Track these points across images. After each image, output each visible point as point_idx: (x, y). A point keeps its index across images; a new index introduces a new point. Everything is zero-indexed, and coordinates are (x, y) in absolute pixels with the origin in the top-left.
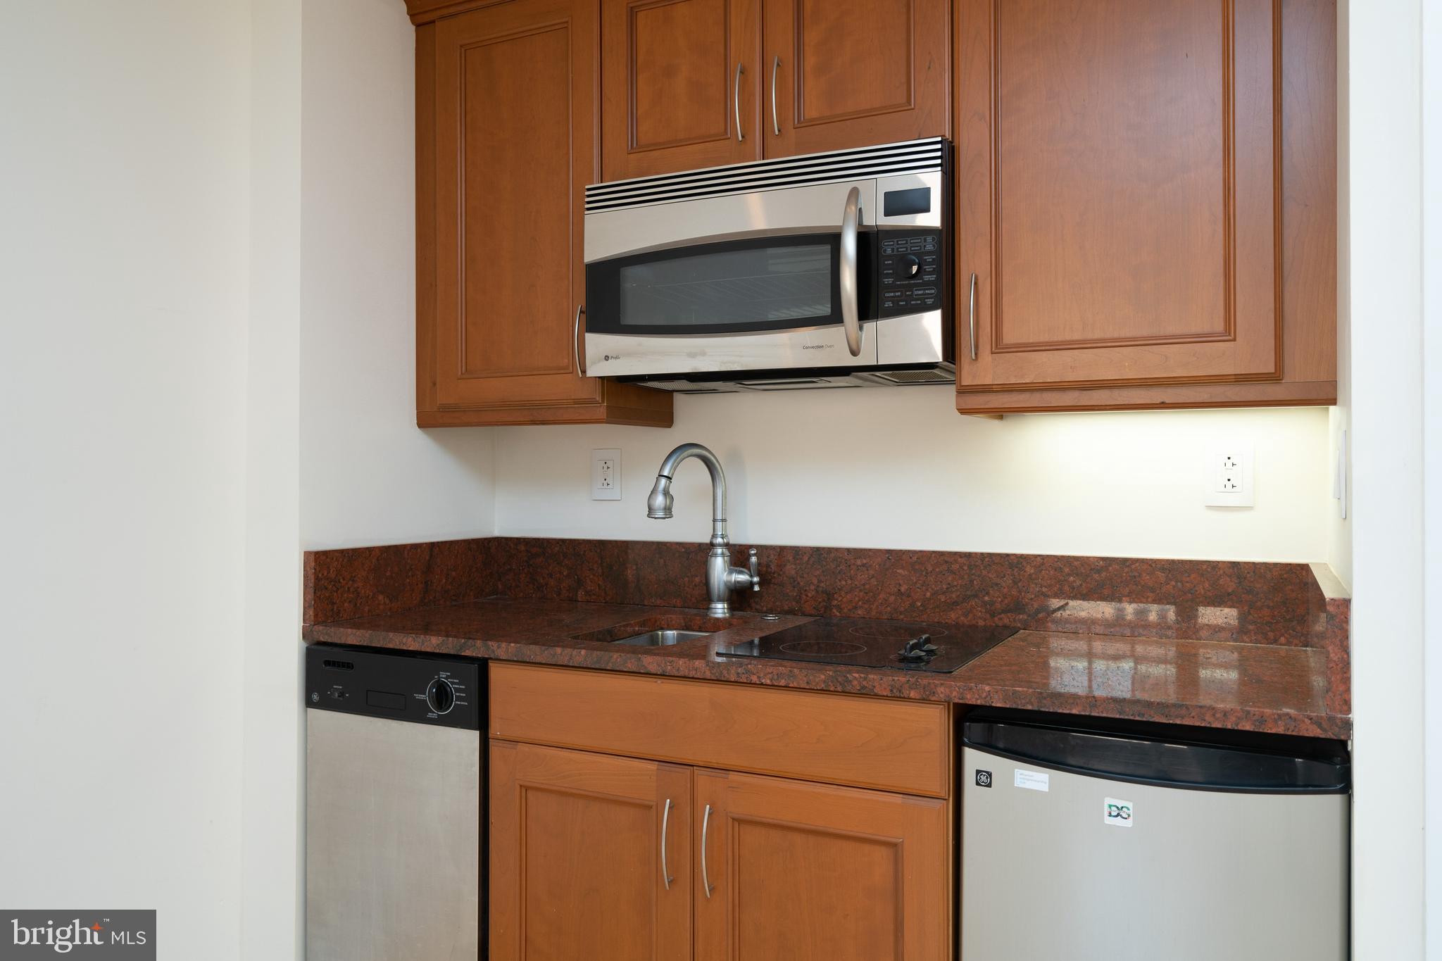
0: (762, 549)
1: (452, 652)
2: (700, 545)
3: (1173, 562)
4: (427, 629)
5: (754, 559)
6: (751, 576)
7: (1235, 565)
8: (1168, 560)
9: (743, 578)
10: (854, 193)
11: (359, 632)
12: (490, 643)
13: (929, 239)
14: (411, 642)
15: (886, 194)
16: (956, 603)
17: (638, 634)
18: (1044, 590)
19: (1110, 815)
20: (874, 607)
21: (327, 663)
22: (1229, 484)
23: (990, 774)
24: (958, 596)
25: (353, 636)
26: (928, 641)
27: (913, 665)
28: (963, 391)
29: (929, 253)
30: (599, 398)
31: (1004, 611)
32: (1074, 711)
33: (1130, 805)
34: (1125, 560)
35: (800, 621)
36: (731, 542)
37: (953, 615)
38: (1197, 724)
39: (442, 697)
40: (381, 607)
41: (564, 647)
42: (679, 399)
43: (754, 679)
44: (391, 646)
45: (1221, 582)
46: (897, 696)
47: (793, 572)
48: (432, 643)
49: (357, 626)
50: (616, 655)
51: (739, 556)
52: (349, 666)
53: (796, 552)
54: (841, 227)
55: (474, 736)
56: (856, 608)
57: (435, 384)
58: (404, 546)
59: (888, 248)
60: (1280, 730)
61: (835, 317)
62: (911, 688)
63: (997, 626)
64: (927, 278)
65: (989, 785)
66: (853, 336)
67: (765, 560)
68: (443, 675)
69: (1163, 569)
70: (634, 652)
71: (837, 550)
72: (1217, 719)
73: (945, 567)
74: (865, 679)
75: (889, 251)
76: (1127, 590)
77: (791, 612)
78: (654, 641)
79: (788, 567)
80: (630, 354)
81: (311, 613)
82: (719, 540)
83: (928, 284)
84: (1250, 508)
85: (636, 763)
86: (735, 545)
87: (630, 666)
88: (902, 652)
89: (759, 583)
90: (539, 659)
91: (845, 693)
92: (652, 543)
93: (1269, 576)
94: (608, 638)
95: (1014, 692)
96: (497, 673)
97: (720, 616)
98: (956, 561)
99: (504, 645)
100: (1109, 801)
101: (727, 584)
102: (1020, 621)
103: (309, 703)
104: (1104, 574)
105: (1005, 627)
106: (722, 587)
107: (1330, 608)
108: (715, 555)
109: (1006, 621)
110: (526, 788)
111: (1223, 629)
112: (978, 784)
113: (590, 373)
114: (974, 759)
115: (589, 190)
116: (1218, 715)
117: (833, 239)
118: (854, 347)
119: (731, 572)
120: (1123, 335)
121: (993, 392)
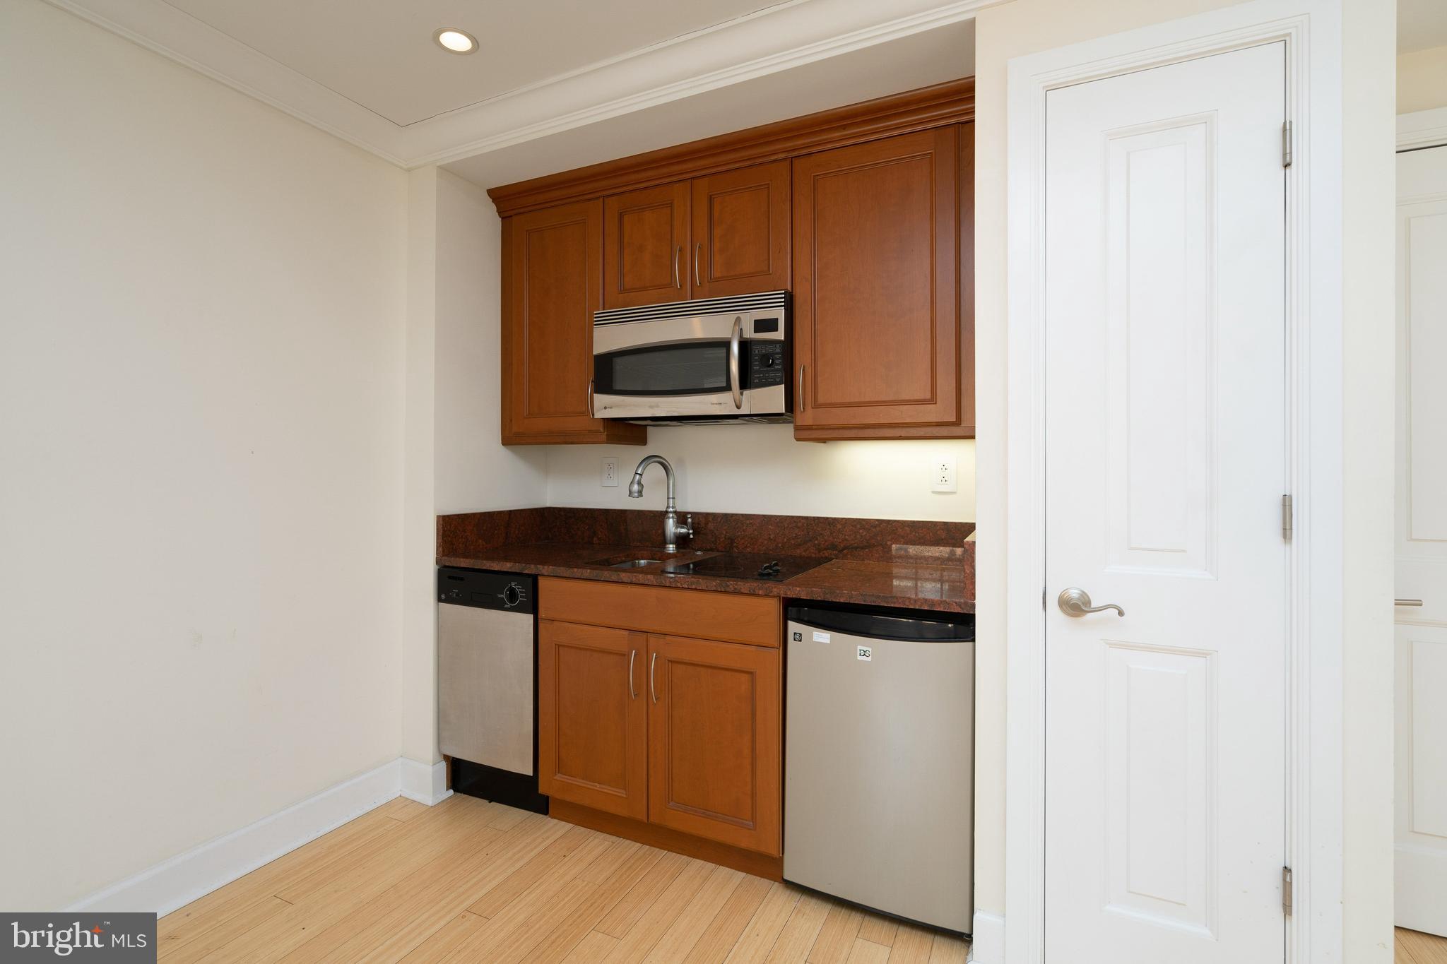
0: (694, 515)
1: (518, 571)
2: (661, 512)
3: (914, 522)
4: (506, 559)
5: (690, 520)
6: (688, 530)
7: (945, 524)
8: (911, 521)
9: (684, 530)
10: (738, 320)
11: (468, 561)
12: (539, 566)
13: (778, 346)
14: (496, 566)
15: (755, 321)
16: (800, 545)
17: (625, 562)
18: (847, 537)
19: (860, 655)
20: (756, 547)
21: (450, 577)
22: (944, 480)
23: (801, 635)
24: (801, 541)
25: (464, 563)
26: (776, 565)
27: (765, 578)
28: (797, 429)
29: (777, 354)
30: (602, 430)
31: (826, 549)
32: (842, 601)
33: (870, 650)
34: (889, 521)
35: (714, 554)
36: (678, 510)
37: (798, 551)
38: (902, 606)
39: (513, 596)
40: (481, 547)
41: (578, 568)
42: (650, 430)
43: (679, 585)
44: (484, 568)
45: (938, 533)
46: (752, 594)
47: (712, 527)
48: (507, 566)
49: (466, 557)
50: (606, 573)
51: (682, 518)
52: (462, 579)
53: (714, 516)
54: (730, 338)
55: (530, 618)
56: (746, 547)
57: (511, 421)
58: (494, 512)
59: (756, 350)
60: (942, 609)
61: (728, 388)
62: (759, 589)
63: (822, 557)
64: (777, 367)
65: (800, 641)
66: (737, 398)
67: (696, 521)
68: (513, 584)
69: (908, 526)
70: (616, 571)
71: (736, 515)
72: (911, 604)
73: (794, 525)
74: (736, 584)
75: (757, 352)
76: (890, 537)
77: (712, 550)
78: (634, 565)
79: (710, 524)
80: (618, 406)
81: (441, 549)
82: (671, 509)
83: (777, 370)
84: (955, 493)
85: (617, 631)
86: (680, 512)
87: (614, 578)
88: (760, 571)
89: (693, 534)
90: (565, 575)
91: (726, 592)
92: (635, 511)
93: (963, 529)
94: (606, 564)
95: (812, 591)
96: (542, 582)
97: (671, 552)
98: (800, 521)
99: (546, 567)
100: (859, 647)
101: (675, 534)
102: (834, 554)
103: (440, 600)
104: (878, 529)
105: (826, 558)
106: (672, 535)
107: (966, 546)
108: (669, 518)
109: (827, 555)
110: (558, 646)
111: (939, 558)
112: (795, 640)
113: (596, 417)
114: (793, 627)
115: (596, 314)
116: (912, 602)
117: (726, 344)
118: (738, 404)
119: (677, 527)
120: (880, 399)
121: (813, 429)
